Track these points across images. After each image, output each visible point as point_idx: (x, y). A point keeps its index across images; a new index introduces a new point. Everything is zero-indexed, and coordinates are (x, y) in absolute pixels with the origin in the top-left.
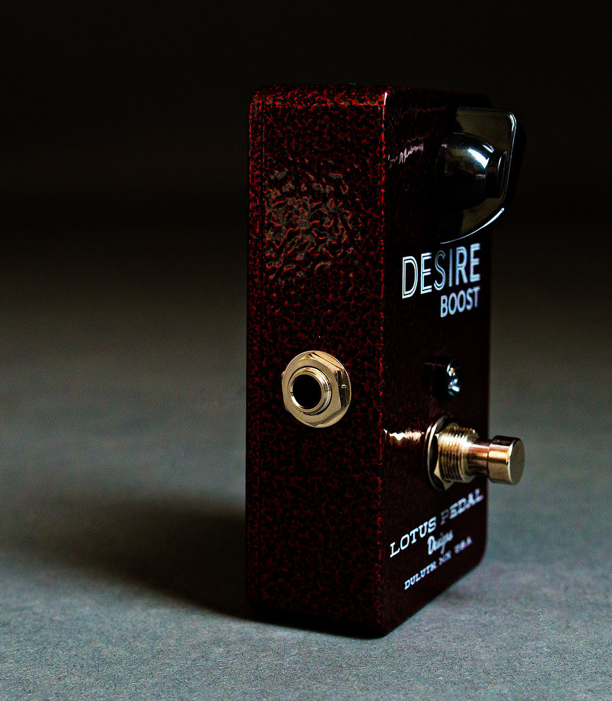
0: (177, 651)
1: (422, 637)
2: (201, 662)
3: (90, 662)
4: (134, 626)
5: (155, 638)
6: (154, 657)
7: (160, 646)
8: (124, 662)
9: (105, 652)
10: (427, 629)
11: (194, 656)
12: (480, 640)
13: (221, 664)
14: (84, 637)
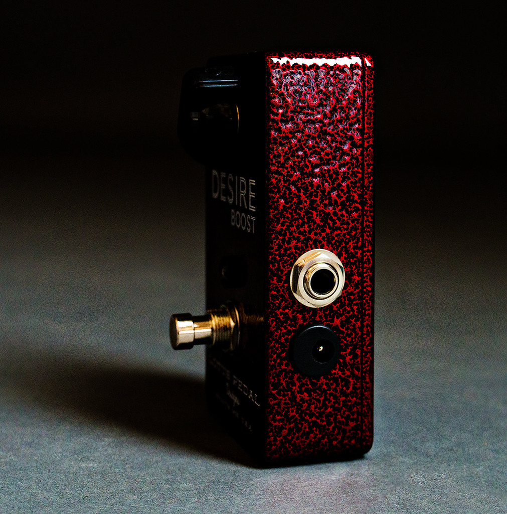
0: (100, 497)
1: (299, 491)
2: (119, 506)
3: (26, 504)
4: (66, 476)
5: (83, 487)
6: (79, 501)
7: (86, 493)
8: (55, 505)
9: (40, 497)
10: (303, 485)
11: (113, 501)
12: (345, 496)
13: (134, 509)
14: (24, 484)
